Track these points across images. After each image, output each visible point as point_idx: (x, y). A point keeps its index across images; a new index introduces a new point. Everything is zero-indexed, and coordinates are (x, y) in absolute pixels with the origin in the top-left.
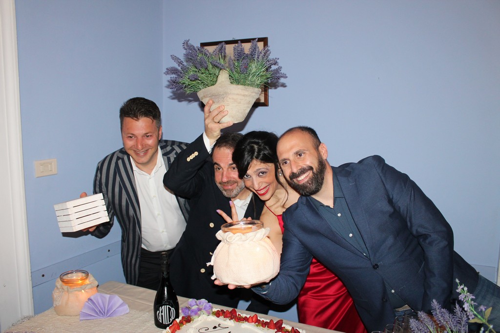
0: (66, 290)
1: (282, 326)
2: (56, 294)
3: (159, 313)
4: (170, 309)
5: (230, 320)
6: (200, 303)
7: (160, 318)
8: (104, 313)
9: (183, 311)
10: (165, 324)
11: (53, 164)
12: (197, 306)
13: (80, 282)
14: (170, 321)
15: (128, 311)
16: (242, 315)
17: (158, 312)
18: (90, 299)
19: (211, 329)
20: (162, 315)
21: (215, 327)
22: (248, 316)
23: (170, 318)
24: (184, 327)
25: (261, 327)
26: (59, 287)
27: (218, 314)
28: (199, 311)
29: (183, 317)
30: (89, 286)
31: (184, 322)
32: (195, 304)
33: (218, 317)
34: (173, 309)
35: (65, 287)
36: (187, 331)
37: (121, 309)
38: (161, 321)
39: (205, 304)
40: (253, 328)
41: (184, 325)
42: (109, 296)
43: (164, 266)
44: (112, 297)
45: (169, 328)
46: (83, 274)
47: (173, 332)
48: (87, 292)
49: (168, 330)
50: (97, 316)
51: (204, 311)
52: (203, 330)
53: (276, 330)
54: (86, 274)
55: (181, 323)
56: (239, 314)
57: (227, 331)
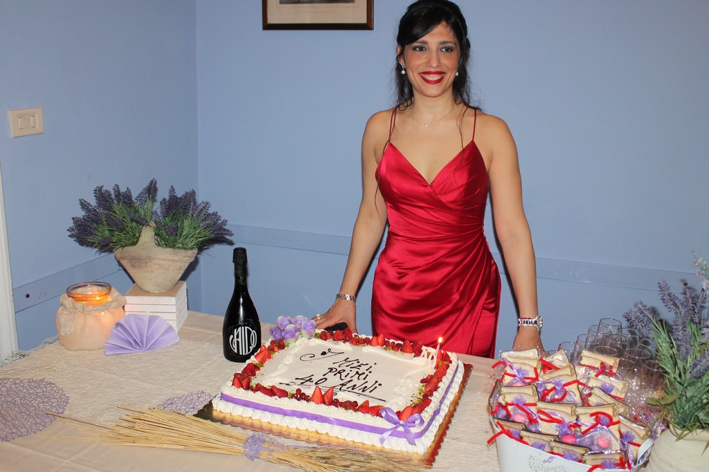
0: (80, 309)
1: (423, 349)
2: (63, 317)
3: (233, 338)
4: (249, 332)
5: (344, 342)
6: (296, 322)
7: (235, 346)
8: (142, 342)
9: (272, 332)
10: (243, 356)
11: (36, 116)
12: (292, 326)
13: (98, 298)
14: (249, 350)
15: (177, 340)
16: (360, 337)
17: (232, 336)
18: (118, 324)
19: (318, 355)
20: (238, 342)
21: (324, 353)
22: (370, 337)
23: (249, 345)
24: (277, 355)
25: (392, 351)
26: (68, 306)
27: (323, 337)
28: (296, 331)
29: (272, 342)
30: (114, 304)
31: (276, 348)
32: (288, 322)
33: (325, 340)
34: (253, 332)
35: (79, 305)
36: (282, 358)
37: (166, 337)
38: (236, 351)
39: (304, 322)
40: (380, 352)
41: (275, 352)
42: (148, 318)
43: (240, 268)
44: (152, 319)
45: (255, 357)
46: (100, 288)
47: (262, 362)
48: (111, 312)
49: (253, 360)
50: (131, 348)
51: (303, 332)
52: (307, 358)
53: (413, 354)
54: (107, 287)
55: (271, 350)
56: (355, 335)
57: (343, 357)
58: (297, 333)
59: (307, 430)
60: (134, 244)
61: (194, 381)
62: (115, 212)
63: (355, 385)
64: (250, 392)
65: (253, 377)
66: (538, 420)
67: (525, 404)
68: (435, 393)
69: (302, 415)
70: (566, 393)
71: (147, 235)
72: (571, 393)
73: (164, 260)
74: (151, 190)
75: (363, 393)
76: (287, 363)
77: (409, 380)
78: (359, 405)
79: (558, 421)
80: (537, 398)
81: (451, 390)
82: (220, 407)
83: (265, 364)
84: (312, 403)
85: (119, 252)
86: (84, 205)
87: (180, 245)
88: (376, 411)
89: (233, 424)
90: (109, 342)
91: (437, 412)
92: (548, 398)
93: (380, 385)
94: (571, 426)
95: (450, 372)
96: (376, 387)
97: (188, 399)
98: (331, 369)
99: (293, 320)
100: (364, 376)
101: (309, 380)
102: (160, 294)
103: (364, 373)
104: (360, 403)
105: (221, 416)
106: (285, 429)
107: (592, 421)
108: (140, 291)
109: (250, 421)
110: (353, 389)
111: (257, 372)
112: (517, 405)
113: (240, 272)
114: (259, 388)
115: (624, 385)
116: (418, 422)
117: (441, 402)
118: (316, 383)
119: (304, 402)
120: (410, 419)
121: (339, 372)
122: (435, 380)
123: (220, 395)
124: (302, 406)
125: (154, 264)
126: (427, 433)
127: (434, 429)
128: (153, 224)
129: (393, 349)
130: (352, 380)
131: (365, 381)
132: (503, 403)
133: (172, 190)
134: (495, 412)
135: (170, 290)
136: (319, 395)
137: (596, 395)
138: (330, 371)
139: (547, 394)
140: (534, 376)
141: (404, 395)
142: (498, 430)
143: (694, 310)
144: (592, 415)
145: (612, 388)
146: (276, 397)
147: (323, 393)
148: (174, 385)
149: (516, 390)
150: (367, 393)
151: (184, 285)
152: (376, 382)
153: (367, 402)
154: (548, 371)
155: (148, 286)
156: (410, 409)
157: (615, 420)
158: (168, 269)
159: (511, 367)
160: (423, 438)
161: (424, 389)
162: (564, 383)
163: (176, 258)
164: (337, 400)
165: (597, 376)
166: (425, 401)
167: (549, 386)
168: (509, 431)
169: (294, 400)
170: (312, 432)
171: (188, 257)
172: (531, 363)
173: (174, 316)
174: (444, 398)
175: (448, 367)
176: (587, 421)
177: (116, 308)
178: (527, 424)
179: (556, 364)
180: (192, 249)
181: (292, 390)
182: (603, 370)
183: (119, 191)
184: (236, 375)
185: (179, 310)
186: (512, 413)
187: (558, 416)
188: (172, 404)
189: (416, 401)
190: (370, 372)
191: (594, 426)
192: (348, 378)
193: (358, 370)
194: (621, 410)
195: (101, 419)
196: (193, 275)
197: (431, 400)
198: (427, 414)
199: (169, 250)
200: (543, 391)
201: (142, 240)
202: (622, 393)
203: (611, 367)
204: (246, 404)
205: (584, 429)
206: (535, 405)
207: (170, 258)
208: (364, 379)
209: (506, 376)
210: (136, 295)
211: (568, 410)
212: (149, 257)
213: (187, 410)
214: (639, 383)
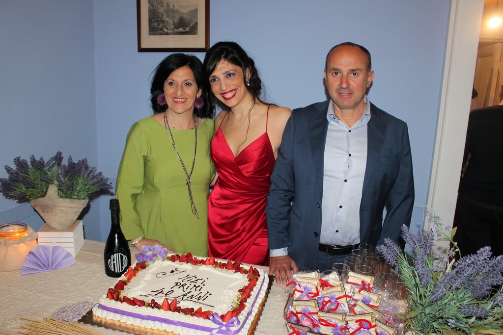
0: (3, 243)
1: (240, 267)
3: (111, 261)
4: (122, 257)
5: (187, 263)
6: (154, 249)
7: (112, 267)
8: (49, 265)
9: (137, 257)
10: (117, 273)
12: (151, 252)
13: (17, 235)
14: (122, 269)
15: (74, 262)
16: (198, 259)
17: (110, 260)
18: (31, 253)
19: (169, 273)
20: (114, 264)
21: (172, 272)
22: (205, 259)
23: (122, 265)
24: (140, 273)
25: (219, 269)
27: (173, 259)
28: (153, 256)
29: (137, 264)
30: (29, 239)
31: (140, 268)
32: (148, 250)
33: (174, 261)
34: (125, 257)
35: (2, 240)
36: (143, 276)
37: (66, 260)
38: (113, 270)
39: (159, 250)
40: (211, 270)
41: (139, 271)
42: (52, 248)
43: (115, 213)
44: (55, 249)
45: (125, 275)
46: (21, 227)
47: (129, 279)
48: (27, 244)
49: (123, 278)
50: (40, 269)
51: (159, 256)
52: (161, 275)
53: (234, 271)
54: (25, 226)
55: (136, 269)
56: (195, 258)
57: (185, 274)
58: (154, 258)
59: (158, 329)
60: (43, 196)
61: (82, 293)
62: (29, 175)
63: (193, 295)
64: (119, 303)
65: (122, 291)
66: (319, 325)
67: (309, 313)
68: (248, 300)
69: (154, 319)
70: (338, 305)
71: (53, 190)
72: (342, 305)
73: (64, 207)
74: (58, 158)
75: (198, 301)
76: (146, 279)
77: (230, 291)
78: (195, 310)
79: (334, 326)
80: (318, 309)
81: (260, 296)
82: (98, 314)
83: (131, 281)
84: (162, 311)
85: (33, 202)
86: (8, 170)
87: (76, 197)
88: (206, 315)
89: (107, 326)
90: (24, 265)
91: (249, 314)
92: (326, 308)
93: (210, 294)
94: (343, 329)
95: (259, 283)
96: (207, 296)
97: (76, 307)
98: (177, 284)
99: (152, 248)
100: (199, 288)
101: (161, 292)
102: (63, 230)
103: (199, 286)
104: (196, 309)
105: (99, 320)
106: (143, 329)
107: (357, 325)
108: (50, 229)
109: (119, 323)
110: (191, 298)
111: (125, 287)
112: (304, 314)
113: (115, 216)
114: (126, 300)
115: (378, 297)
116: (236, 323)
117: (253, 306)
118: (166, 295)
119: (156, 309)
120: (230, 321)
121: (182, 286)
122: (248, 291)
123: (98, 305)
124: (155, 312)
125: (58, 210)
126: (242, 330)
127: (248, 326)
128: (56, 182)
129: (220, 267)
130: (191, 292)
131: (200, 292)
132: (294, 312)
133: (70, 158)
134: (289, 318)
135: (70, 227)
136: (167, 304)
137: (359, 306)
138: (176, 285)
139: (325, 305)
140: (316, 292)
141: (227, 302)
142: (291, 331)
143: (426, 244)
144: (357, 321)
145: (370, 299)
146: (137, 306)
147: (170, 302)
148: (67, 297)
149: (303, 303)
150: (201, 301)
151: (81, 223)
152: (208, 292)
153: (200, 309)
154: (325, 288)
155: (54, 225)
156: (230, 313)
157: (373, 324)
158: (67, 213)
159: (299, 285)
160: (240, 333)
161: (240, 296)
162: (337, 297)
163: (73, 206)
164: (180, 307)
165: (359, 291)
166: (241, 306)
167: (327, 299)
168: (298, 331)
169: (150, 308)
170: (162, 331)
171: (82, 204)
172: (313, 282)
173: (73, 245)
174: (255, 302)
175: (257, 279)
176: (353, 326)
177: (32, 240)
178: (311, 327)
179: (331, 282)
180: (84, 199)
181: (148, 300)
182: (364, 287)
183: (35, 160)
184: (110, 289)
185: (76, 241)
186: (300, 319)
187: (333, 322)
188: (64, 312)
189: (235, 306)
190: (204, 285)
191: (358, 329)
192: (188, 290)
193: (195, 284)
194: (377, 316)
195: (9, 327)
196: (86, 216)
197: (245, 306)
198: (242, 317)
199: (67, 200)
200: (322, 303)
201: (48, 194)
202: (377, 302)
203: (369, 284)
204: (116, 311)
205: (351, 331)
206: (316, 313)
207: (69, 206)
208: (200, 290)
209: (296, 292)
210: (46, 231)
211: (340, 317)
212: (54, 205)
213: (74, 316)
214: (388, 294)
